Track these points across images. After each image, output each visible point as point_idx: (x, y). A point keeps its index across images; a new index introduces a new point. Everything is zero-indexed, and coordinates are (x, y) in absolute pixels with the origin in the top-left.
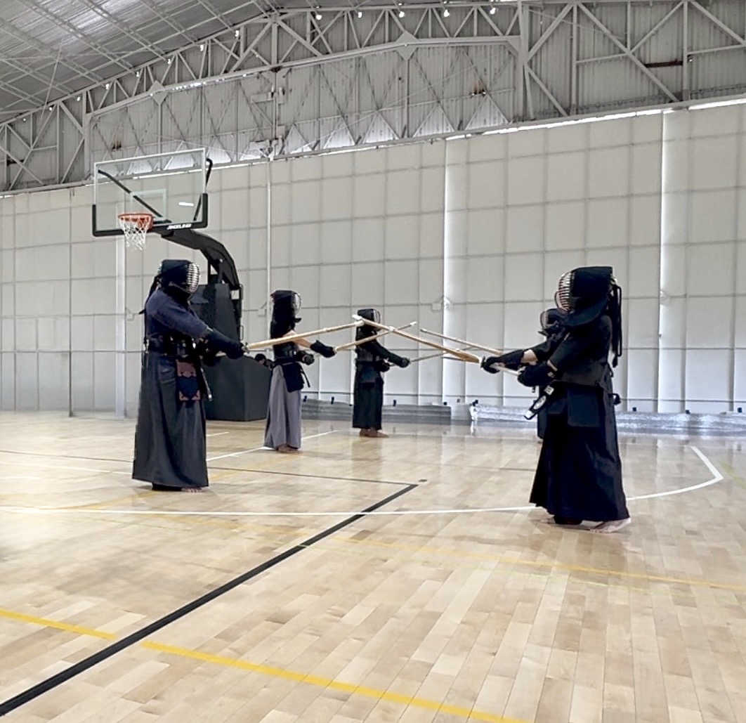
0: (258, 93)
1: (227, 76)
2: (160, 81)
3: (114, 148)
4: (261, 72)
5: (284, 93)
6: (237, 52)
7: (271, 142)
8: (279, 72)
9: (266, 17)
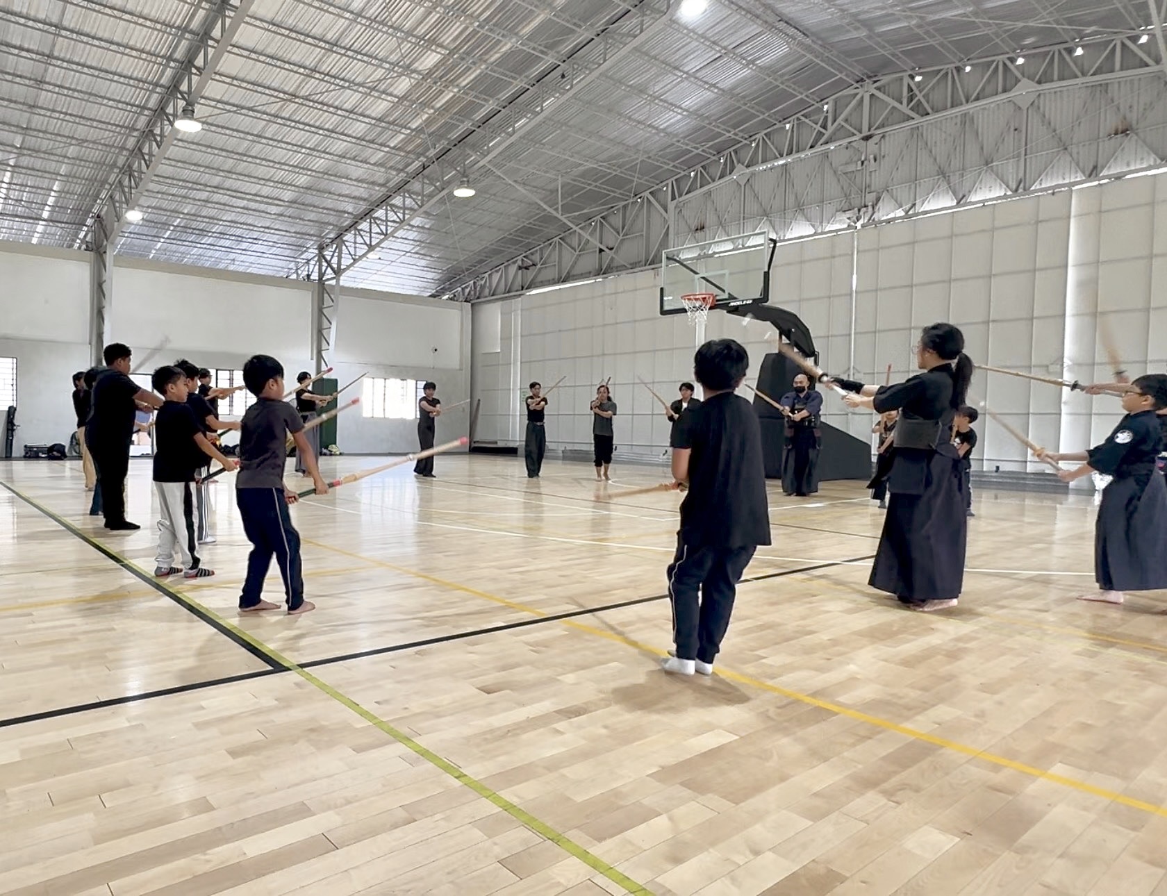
0: (846, 164)
1: (813, 150)
2: (743, 164)
3: (697, 230)
4: (850, 143)
5: (875, 160)
6: (825, 127)
7: (859, 210)
8: (870, 140)
9: (857, 88)
